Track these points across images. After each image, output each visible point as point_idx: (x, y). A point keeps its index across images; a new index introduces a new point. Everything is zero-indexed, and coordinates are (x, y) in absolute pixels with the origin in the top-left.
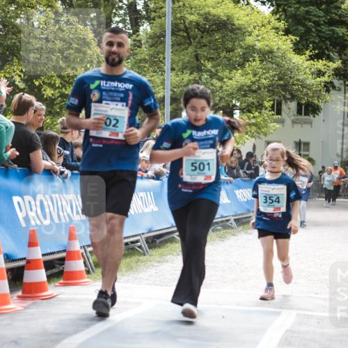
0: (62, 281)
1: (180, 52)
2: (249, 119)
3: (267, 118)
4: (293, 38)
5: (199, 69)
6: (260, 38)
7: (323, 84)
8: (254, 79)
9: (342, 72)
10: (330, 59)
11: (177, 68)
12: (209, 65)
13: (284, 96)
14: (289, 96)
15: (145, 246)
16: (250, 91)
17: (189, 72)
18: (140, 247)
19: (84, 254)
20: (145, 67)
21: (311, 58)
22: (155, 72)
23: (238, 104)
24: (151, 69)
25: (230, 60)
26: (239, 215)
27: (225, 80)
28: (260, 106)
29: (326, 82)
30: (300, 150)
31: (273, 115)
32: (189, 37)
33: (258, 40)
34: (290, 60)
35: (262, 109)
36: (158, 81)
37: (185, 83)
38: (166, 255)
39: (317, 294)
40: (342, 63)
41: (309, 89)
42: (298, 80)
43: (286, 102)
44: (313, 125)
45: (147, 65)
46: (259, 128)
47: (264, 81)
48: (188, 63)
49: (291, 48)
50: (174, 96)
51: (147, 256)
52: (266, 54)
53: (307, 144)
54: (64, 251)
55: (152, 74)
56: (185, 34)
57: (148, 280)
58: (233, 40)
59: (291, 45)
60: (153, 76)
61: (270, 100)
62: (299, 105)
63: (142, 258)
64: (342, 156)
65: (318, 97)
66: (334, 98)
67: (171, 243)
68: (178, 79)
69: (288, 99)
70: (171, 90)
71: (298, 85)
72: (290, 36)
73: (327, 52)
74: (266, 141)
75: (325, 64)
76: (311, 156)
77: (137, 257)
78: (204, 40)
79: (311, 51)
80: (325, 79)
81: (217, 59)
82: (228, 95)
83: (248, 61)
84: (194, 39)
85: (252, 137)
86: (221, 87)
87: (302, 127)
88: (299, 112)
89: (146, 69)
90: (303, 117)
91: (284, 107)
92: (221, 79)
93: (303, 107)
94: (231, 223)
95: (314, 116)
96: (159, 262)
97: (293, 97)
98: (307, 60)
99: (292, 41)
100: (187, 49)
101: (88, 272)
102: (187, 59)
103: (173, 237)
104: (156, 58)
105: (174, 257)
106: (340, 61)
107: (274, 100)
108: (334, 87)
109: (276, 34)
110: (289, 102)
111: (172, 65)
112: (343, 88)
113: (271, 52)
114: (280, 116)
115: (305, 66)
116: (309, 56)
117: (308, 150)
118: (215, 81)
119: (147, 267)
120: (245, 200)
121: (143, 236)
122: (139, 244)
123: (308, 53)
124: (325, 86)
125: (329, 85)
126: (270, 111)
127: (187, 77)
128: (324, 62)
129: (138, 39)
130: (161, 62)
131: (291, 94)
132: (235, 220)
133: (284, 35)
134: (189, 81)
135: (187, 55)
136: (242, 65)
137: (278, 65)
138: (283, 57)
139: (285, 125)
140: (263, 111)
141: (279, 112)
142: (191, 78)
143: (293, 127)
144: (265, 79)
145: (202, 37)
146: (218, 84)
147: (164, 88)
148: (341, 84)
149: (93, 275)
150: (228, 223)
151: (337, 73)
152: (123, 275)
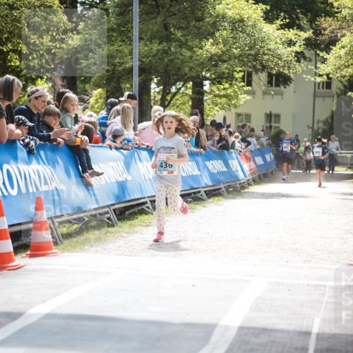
0: (29, 252)
1: (149, 21)
2: (219, 90)
3: (237, 90)
4: (264, 7)
5: (168, 38)
6: (230, 6)
7: (293, 54)
8: (224, 49)
9: (314, 42)
10: (301, 28)
11: (145, 38)
12: (179, 34)
13: (254, 67)
14: (259, 67)
15: (114, 217)
16: (220, 61)
17: (158, 42)
18: (109, 219)
19: (52, 225)
20: (113, 36)
21: (282, 27)
22: (123, 41)
23: (208, 75)
24: (119, 39)
25: (199, 29)
26: (210, 186)
27: (195, 49)
28: (230, 78)
29: (297, 53)
30: (270, 122)
31: (244, 86)
32: (157, 6)
33: (228, 8)
34: (261, 30)
35: (232, 81)
36: (126, 51)
37: (154, 53)
38: (136, 226)
39: (287, 262)
40: (313, 33)
41: (280, 59)
42: (269, 50)
43: (257, 73)
44: (284, 96)
45: (115, 35)
46: (230, 100)
47: (235, 51)
48: (157, 33)
49: (262, 17)
50: (142, 67)
51: (116, 228)
52: (236, 22)
53: (278, 116)
54: (31, 222)
55: (120, 43)
56: (154, 3)
57: (116, 250)
58: (203, 9)
59: (262, 14)
60: (121, 46)
61: (240, 71)
62: (270, 75)
63: (110, 229)
64: (313, 128)
65: (289, 68)
66: (305, 69)
67: (141, 215)
68: (146, 48)
69: (259, 69)
70: (139, 60)
71: (268, 54)
72: (260, 4)
73: (297, 22)
74: (236, 113)
75: (296, 34)
76: (282, 128)
77: (106, 229)
78: (172, 9)
79: (282, 20)
80: (297, 48)
81: (187, 28)
82: (198, 65)
83: (218, 30)
84: (163, 8)
85: (223, 109)
86: (191, 57)
87: (273, 98)
88: (270, 82)
89: (113, 39)
90: (274, 88)
91: (255, 77)
92: (191, 49)
93: (274, 78)
94: (201, 195)
95: (285, 87)
96: (128, 233)
97: (264, 67)
98: (278, 29)
99: (262, 9)
100: (155, 18)
101: (56, 243)
102: (155, 28)
103: (143, 209)
104: (124, 27)
105: (144, 228)
106: (312, 31)
107: (244, 71)
108: (305, 58)
109: (246, 3)
110: (259, 73)
111: (140, 35)
112: (313, 58)
113: (242, 21)
114: (250, 88)
115: (275, 36)
116: (281, 25)
117: (279, 122)
118: (184, 50)
119: (116, 239)
120: (216, 172)
121: (112, 208)
122: (108, 215)
123: (279, 22)
124: (296, 56)
125: (299, 56)
126: (240, 82)
127: (156, 47)
128: (295, 32)
129: (105, 7)
130: (129, 31)
131: (261, 64)
132: (205, 192)
133: (254, 4)
134: (158, 50)
135: (156, 24)
136: (212, 35)
137: (248, 35)
138: (254, 26)
139: (256, 96)
140: (234, 82)
141: (249, 84)
142: (160, 48)
143: (264, 98)
144: (236, 48)
145: (171, 6)
146: (188, 54)
147: (132, 58)
148: (312, 54)
149: (61, 246)
150: (199, 195)
151: (309, 43)
152: (92, 247)
